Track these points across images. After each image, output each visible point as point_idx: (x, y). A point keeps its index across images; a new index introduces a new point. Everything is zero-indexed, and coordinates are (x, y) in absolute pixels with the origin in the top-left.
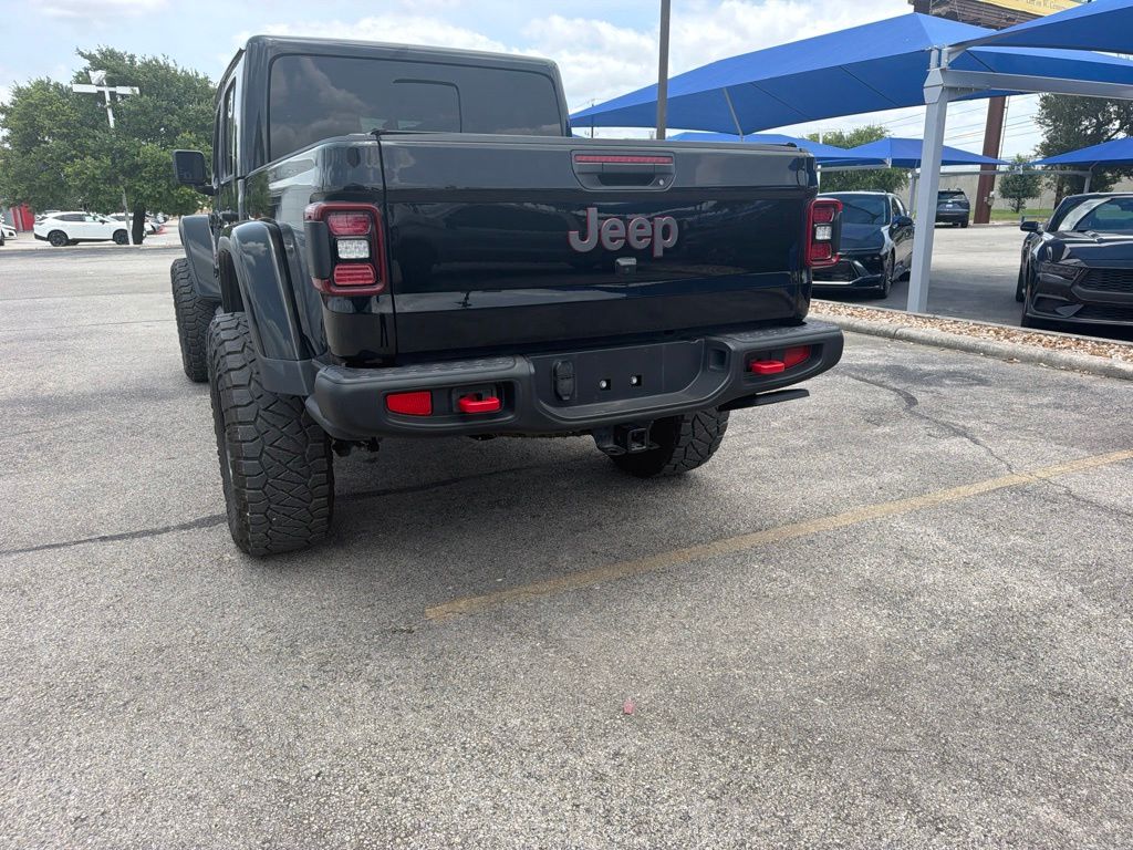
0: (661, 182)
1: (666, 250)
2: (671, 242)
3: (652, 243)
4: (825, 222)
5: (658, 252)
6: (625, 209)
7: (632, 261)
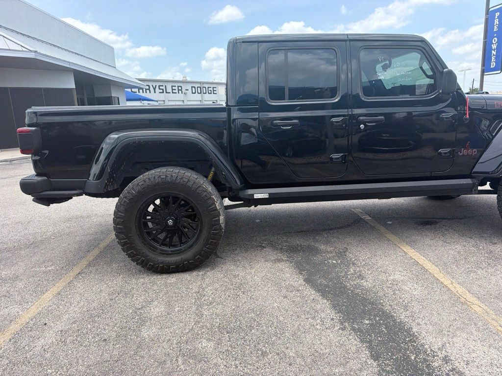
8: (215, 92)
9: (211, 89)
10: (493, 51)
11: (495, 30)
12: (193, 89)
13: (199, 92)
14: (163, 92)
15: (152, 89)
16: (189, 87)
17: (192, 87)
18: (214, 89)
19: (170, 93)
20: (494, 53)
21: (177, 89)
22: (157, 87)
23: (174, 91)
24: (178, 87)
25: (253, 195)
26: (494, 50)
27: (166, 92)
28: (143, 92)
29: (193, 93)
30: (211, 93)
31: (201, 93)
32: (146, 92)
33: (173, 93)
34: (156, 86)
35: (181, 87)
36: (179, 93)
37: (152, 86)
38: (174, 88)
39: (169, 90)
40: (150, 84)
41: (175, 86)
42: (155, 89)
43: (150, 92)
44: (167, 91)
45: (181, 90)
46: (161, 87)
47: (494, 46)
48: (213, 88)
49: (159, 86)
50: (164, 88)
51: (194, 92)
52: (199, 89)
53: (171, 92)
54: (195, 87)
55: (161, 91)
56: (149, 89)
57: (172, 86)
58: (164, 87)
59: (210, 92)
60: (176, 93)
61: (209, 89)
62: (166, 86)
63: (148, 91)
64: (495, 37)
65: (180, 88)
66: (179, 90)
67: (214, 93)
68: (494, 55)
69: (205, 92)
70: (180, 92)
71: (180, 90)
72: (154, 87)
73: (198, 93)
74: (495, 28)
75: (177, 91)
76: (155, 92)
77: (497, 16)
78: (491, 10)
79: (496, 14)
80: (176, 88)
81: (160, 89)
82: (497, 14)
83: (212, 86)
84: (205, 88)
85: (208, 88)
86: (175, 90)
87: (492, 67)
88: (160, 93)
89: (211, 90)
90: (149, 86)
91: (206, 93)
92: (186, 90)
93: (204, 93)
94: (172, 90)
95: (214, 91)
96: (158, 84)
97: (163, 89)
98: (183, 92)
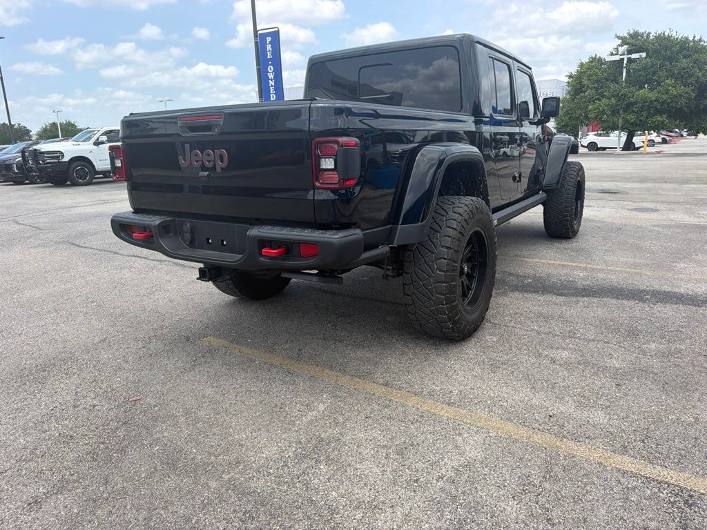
0: (216, 130)
1: (222, 169)
2: (224, 165)
3: (215, 165)
4: (328, 156)
5: (219, 170)
6: (202, 145)
7: (206, 173)
10: (270, 81)
11: (269, 57)
20: (272, 83)
26: (272, 80)
47: (271, 76)
64: (271, 65)
68: (272, 86)
74: (269, 55)
77: (268, 41)
78: (259, 32)
79: (267, 38)
82: (269, 39)
87: (272, 99)
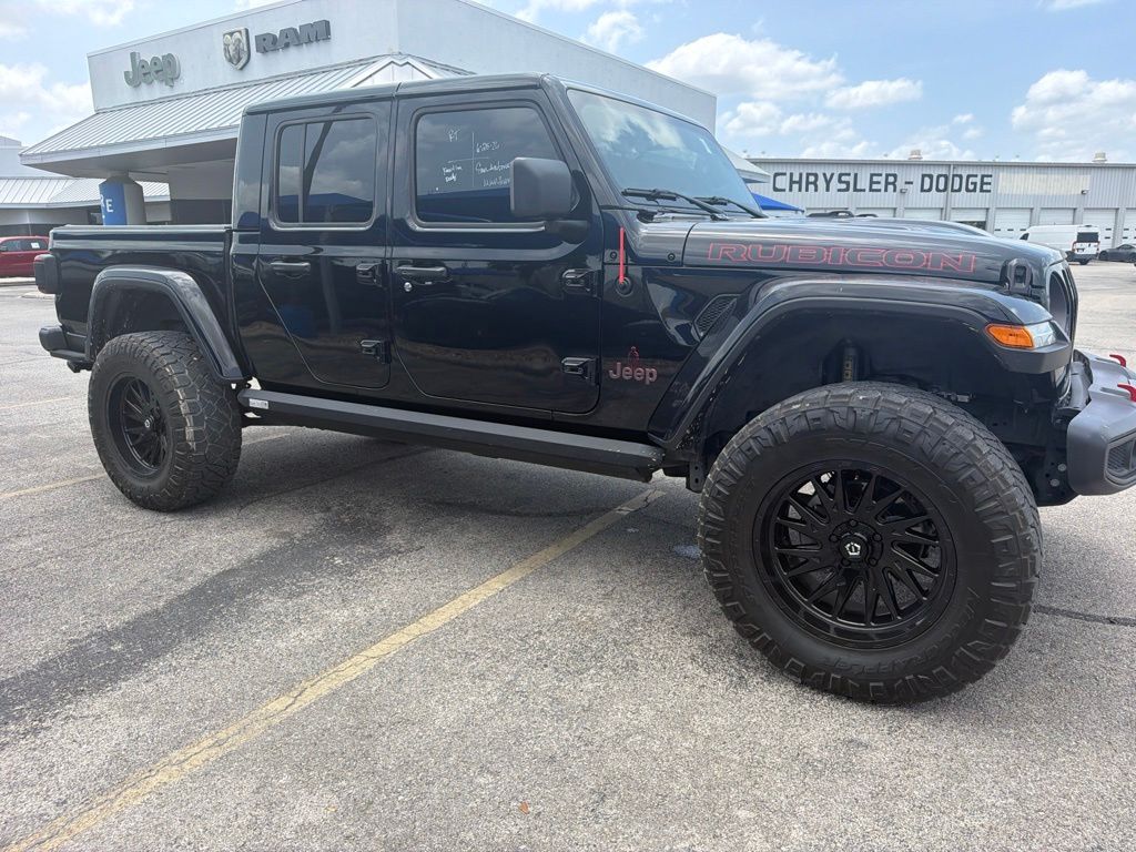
8: (985, 187)
9: (978, 180)
12: (927, 180)
13: (941, 187)
14: (847, 189)
15: (821, 183)
16: (915, 175)
17: (924, 176)
18: (986, 180)
19: (864, 190)
21: (883, 183)
22: (835, 178)
23: (875, 187)
24: (887, 176)
25: (248, 399)
27: (855, 190)
28: (800, 190)
29: (922, 190)
30: (974, 190)
31: (945, 190)
32: (807, 190)
33: (871, 190)
34: (832, 175)
35: (895, 176)
36: (886, 190)
37: (824, 175)
38: (875, 179)
39: (864, 183)
40: (820, 171)
41: (881, 175)
42: (828, 183)
43: (816, 190)
44: (858, 187)
45: (894, 184)
46: (843, 178)
48: (983, 177)
49: (840, 175)
50: (851, 179)
51: (926, 186)
52: (942, 180)
53: (867, 189)
54: (931, 177)
55: (844, 186)
56: (815, 183)
57: (872, 175)
58: (852, 176)
59: (971, 187)
60: (879, 190)
61: (971, 180)
62: (856, 175)
63: (811, 187)
65: (891, 179)
66: (887, 183)
67: (982, 190)
69: (956, 187)
70: (891, 187)
71: (891, 182)
72: (828, 177)
73: (938, 190)
75: (882, 186)
76: (828, 190)
80: (882, 179)
81: (840, 181)
83: (980, 172)
84: (961, 177)
85: (969, 177)
86: (879, 183)
88: (839, 190)
89: (975, 184)
90: (816, 175)
91: (959, 190)
92: (907, 183)
93: (953, 190)
94: (872, 183)
95: (983, 183)
96: (837, 171)
97: (848, 183)
98: (898, 189)
